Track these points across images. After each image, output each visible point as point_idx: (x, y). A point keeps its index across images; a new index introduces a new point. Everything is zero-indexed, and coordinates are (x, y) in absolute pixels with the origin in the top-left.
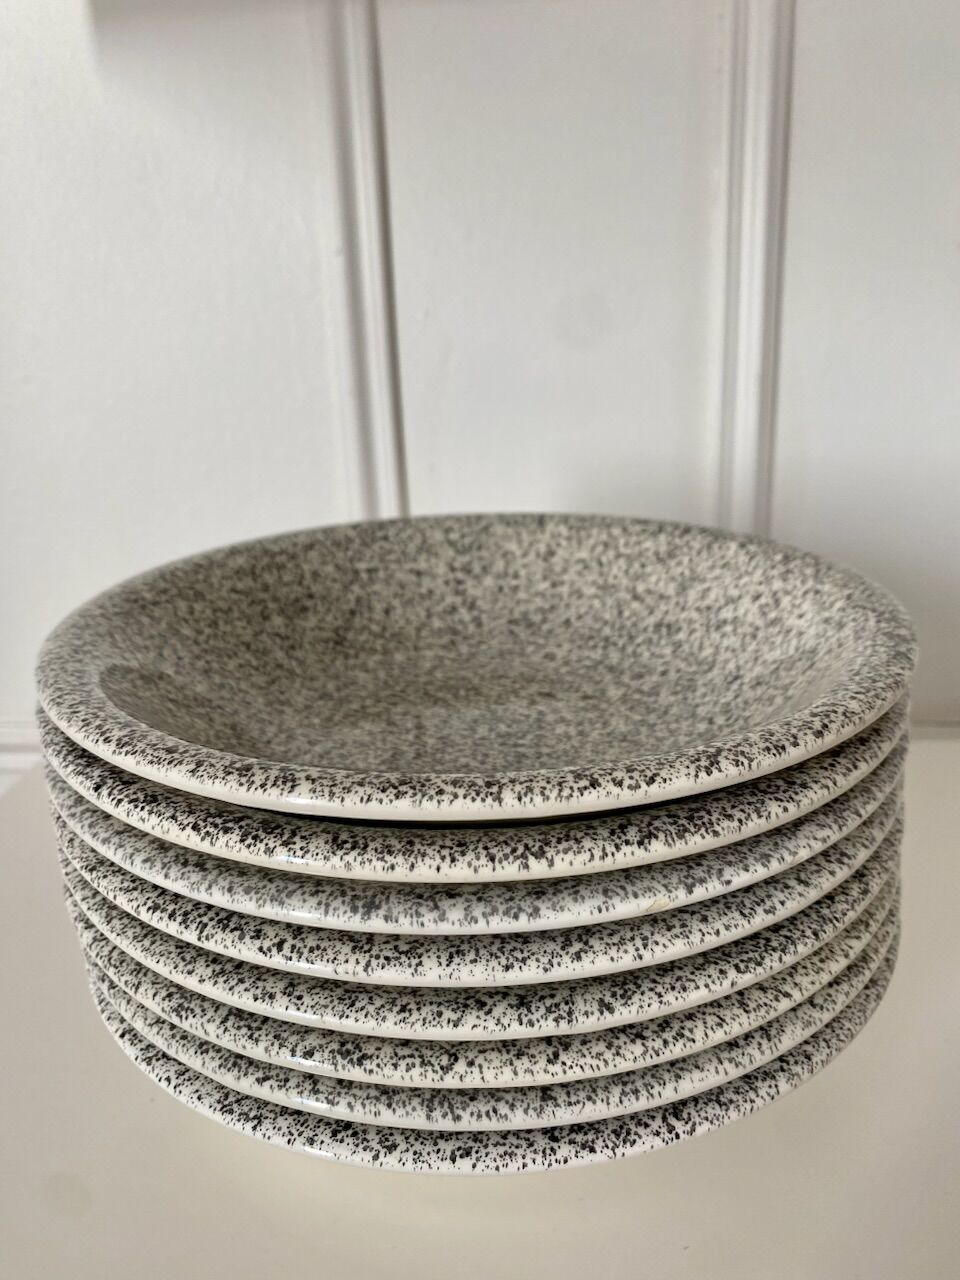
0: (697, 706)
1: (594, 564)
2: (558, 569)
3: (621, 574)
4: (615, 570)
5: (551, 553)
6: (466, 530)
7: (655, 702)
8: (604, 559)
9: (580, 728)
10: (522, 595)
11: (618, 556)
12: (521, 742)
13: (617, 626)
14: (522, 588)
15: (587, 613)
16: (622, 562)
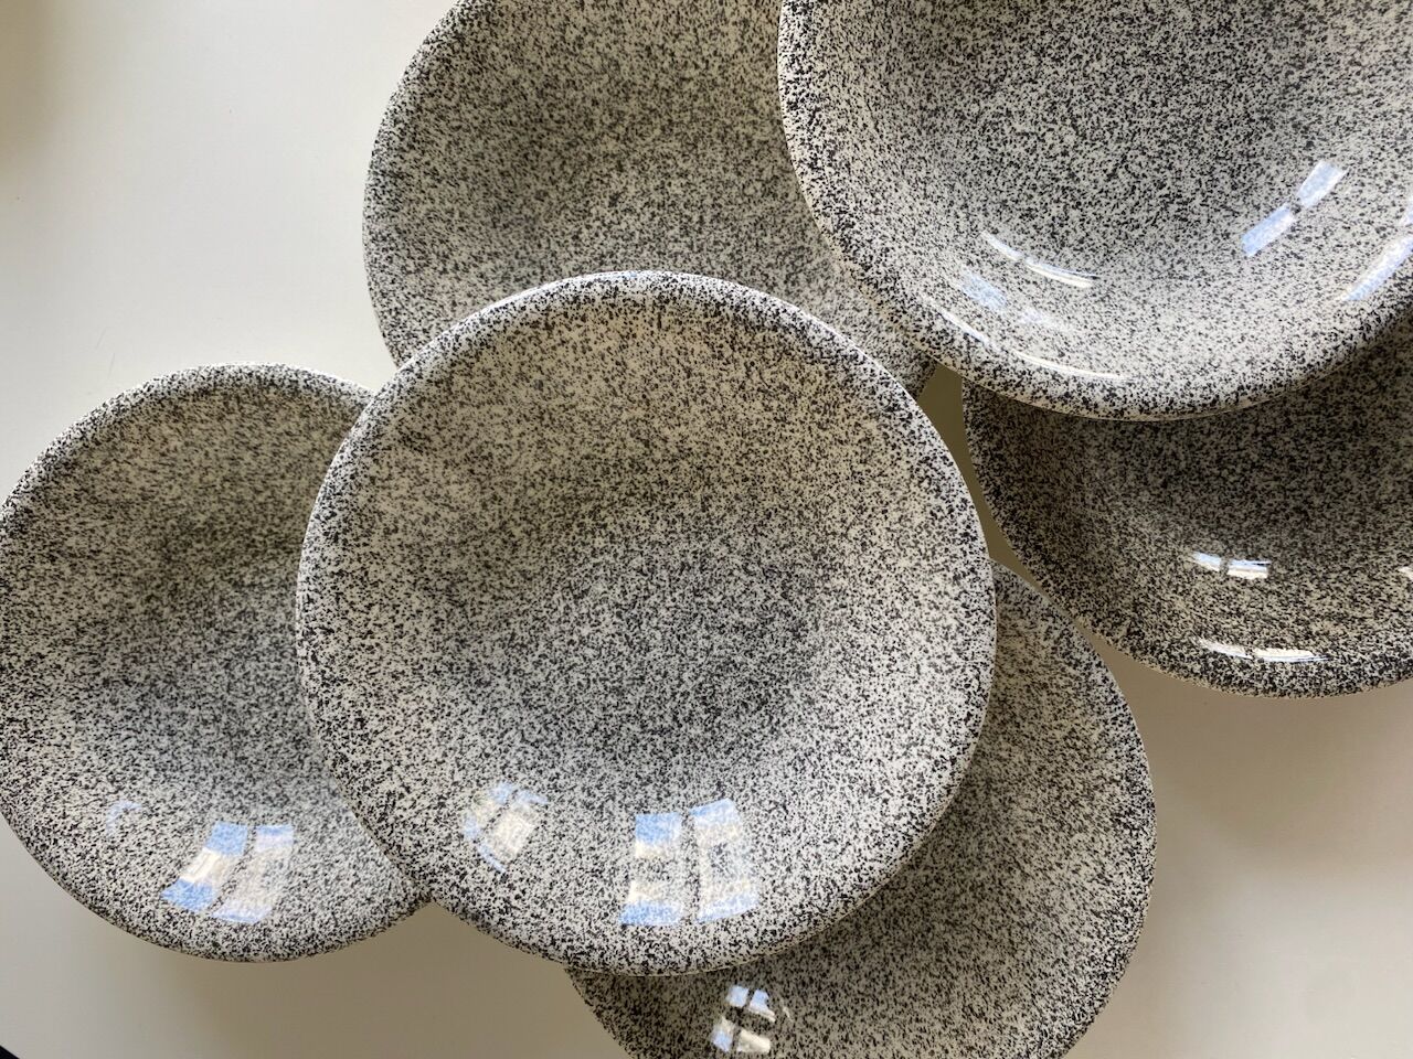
0: (656, 86)
1: (455, 134)
2: (450, 170)
3: (475, 112)
4: (469, 116)
5: (434, 172)
6: (404, 253)
7: (633, 116)
8: (455, 124)
9: (675, 175)
10: (469, 211)
11: (457, 109)
12: (696, 219)
13: (522, 129)
14: (462, 209)
15: (500, 155)
16: (463, 107)
